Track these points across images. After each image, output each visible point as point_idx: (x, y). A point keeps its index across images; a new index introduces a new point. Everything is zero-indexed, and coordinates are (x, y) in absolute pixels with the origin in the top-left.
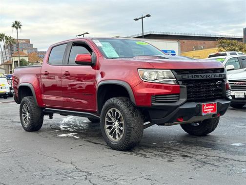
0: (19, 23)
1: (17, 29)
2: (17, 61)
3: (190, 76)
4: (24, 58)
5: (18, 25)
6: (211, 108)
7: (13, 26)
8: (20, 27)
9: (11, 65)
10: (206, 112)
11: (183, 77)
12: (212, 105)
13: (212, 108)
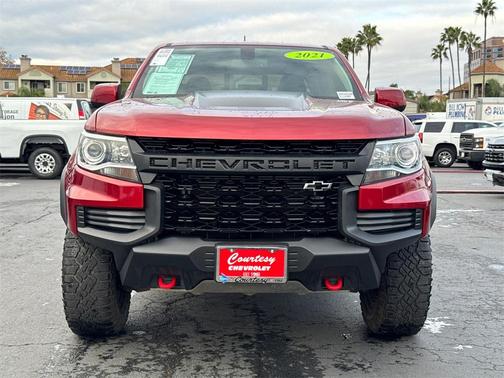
0: (491, 4)
1: (486, 16)
2: (480, 85)
3: (182, 161)
4: (495, 77)
5: (489, 8)
6: (261, 264)
7: (479, 10)
8: (492, 13)
9: (467, 92)
10: (240, 273)
11: (157, 162)
12: (266, 253)
13: (267, 264)
